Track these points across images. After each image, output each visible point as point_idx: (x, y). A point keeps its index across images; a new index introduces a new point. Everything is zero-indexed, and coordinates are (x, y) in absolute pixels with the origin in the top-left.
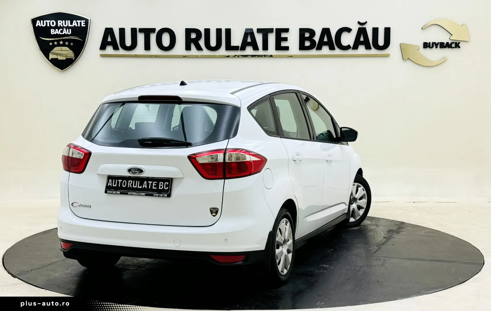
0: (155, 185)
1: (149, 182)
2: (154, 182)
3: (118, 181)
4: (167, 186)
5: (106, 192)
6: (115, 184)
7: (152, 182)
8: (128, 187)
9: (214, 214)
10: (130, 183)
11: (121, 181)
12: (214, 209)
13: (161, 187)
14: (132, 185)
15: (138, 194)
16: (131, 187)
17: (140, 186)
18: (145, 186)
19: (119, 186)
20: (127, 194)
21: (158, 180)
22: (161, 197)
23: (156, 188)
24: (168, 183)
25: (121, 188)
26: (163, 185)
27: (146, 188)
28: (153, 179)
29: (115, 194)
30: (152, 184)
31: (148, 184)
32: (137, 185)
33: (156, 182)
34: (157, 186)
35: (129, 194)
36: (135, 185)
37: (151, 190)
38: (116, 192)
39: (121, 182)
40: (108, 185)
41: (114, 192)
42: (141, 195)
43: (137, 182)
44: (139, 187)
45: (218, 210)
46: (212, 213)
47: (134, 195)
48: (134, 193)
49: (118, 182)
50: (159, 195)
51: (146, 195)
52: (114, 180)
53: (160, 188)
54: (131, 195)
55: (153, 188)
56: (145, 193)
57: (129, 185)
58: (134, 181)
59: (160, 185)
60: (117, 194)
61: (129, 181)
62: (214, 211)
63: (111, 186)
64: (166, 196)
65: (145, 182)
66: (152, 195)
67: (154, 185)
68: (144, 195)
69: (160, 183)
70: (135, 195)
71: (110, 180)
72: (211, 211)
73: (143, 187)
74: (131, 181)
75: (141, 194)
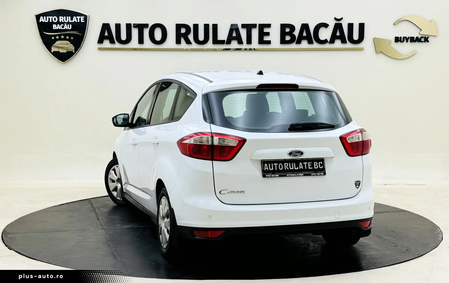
0: (311, 165)
1: (304, 163)
2: (309, 163)
3: (273, 164)
4: (321, 165)
5: (264, 176)
6: (271, 168)
7: (307, 163)
8: (285, 169)
9: (357, 186)
10: (286, 166)
11: (277, 164)
12: (357, 182)
13: (316, 166)
14: (288, 167)
15: (296, 175)
16: (288, 169)
17: (296, 167)
18: (301, 167)
19: (276, 169)
20: (286, 176)
21: (313, 161)
22: (319, 175)
23: (312, 168)
24: (321, 163)
25: (278, 171)
26: (318, 165)
27: (302, 168)
28: (307, 160)
29: (274, 177)
30: (307, 165)
31: (304, 165)
32: (293, 167)
33: (311, 163)
34: (312, 166)
35: (287, 176)
36: (291, 167)
37: (308, 170)
38: (275, 175)
39: (278, 166)
40: (265, 170)
41: (273, 176)
42: (299, 176)
43: (292, 164)
44: (295, 169)
45: (360, 182)
46: (356, 186)
47: (292, 176)
48: (293, 175)
49: (274, 166)
50: (316, 174)
51: (305, 175)
52: (269, 164)
53: (315, 168)
54: (290, 176)
55: (309, 168)
56: (303, 174)
57: (286, 167)
58: (290, 164)
59: (315, 165)
60: (276, 177)
61: (285, 164)
62: (358, 184)
63: (268, 170)
64: (323, 174)
65: (301, 163)
66: (310, 175)
67: (309, 165)
68: (302, 176)
69: (315, 163)
70: (294, 176)
71: (266, 165)
72: (356, 184)
73: (300, 168)
74: (287, 164)
75: (300, 174)
